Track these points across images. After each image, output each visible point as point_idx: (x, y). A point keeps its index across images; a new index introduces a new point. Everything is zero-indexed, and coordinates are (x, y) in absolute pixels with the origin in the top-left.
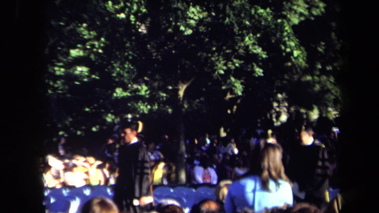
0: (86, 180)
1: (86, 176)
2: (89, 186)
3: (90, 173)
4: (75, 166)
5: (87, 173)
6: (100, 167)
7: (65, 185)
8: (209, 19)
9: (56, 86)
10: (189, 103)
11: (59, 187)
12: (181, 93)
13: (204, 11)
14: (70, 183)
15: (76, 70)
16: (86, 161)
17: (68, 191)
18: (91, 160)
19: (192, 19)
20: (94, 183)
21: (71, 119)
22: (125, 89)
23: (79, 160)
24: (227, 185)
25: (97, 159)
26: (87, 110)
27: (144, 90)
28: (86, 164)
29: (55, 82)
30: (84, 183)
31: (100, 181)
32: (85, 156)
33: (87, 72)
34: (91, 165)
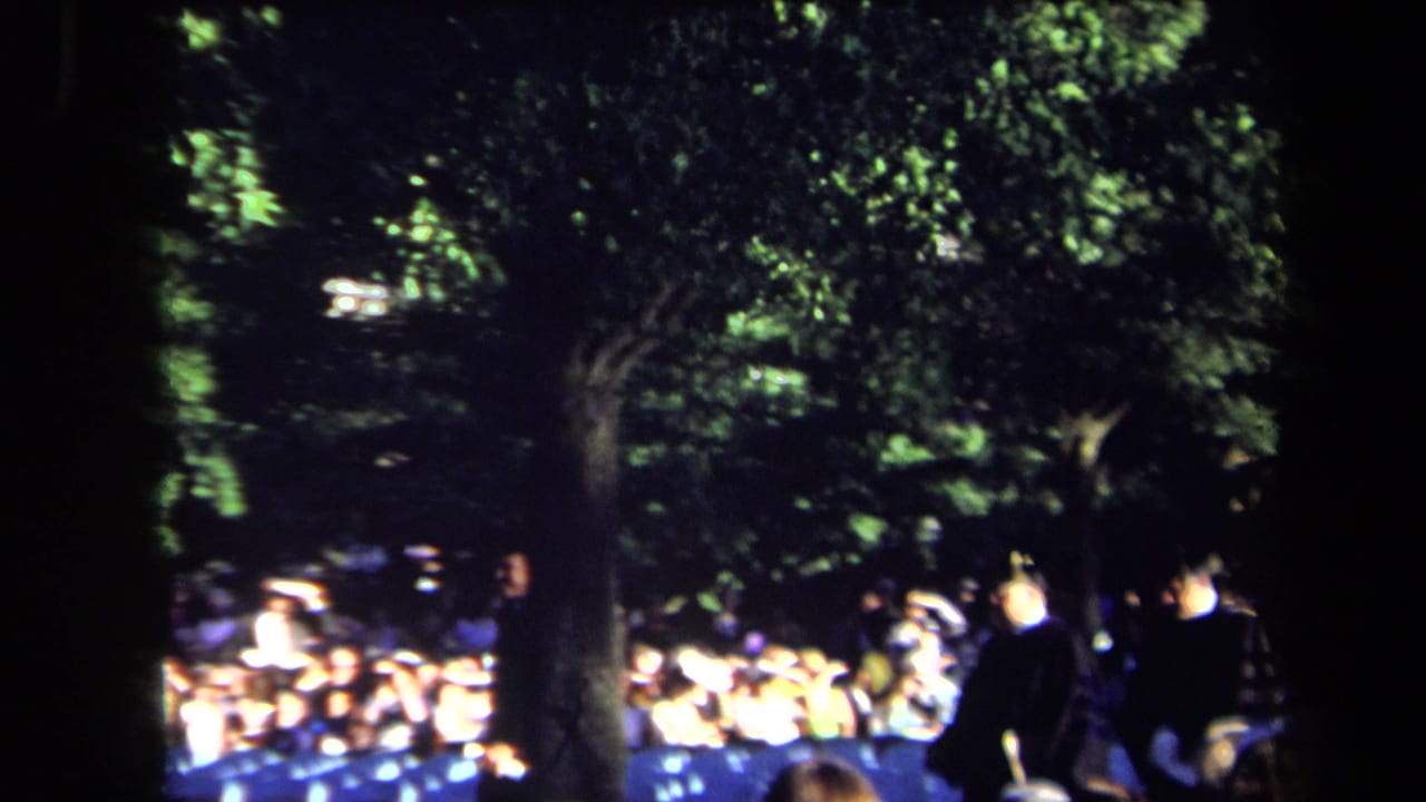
0: (801, 723)
1: (798, 711)
2: (807, 740)
3: (809, 701)
4: (766, 678)
5: (801, 701)
6: (841, 682)
7: (734, 738)
8: (1155, 215)
9: (706, 433)
10: (1113, 480)
11: (717, 743)
12: (1089, 450)
13: (1139, 188)
14: (751, 733)
15: (746, 375)
16: (800, 665)
17: (746, 756)
18: (815, 659)
19: (1104, 213)
20: (825, 729)
21: (752, 537)
22: (918, 439)
23: (780, 661)
24: (1232, 737)
25: (831, 654)
26: (804, 504)
27: (975, 441)
28: (800, 675)
29: (705, 423)
30: (793, 733)
31: (841, 727)
32: (795, 644)
33: (802, 388)
34: (813, 675)
